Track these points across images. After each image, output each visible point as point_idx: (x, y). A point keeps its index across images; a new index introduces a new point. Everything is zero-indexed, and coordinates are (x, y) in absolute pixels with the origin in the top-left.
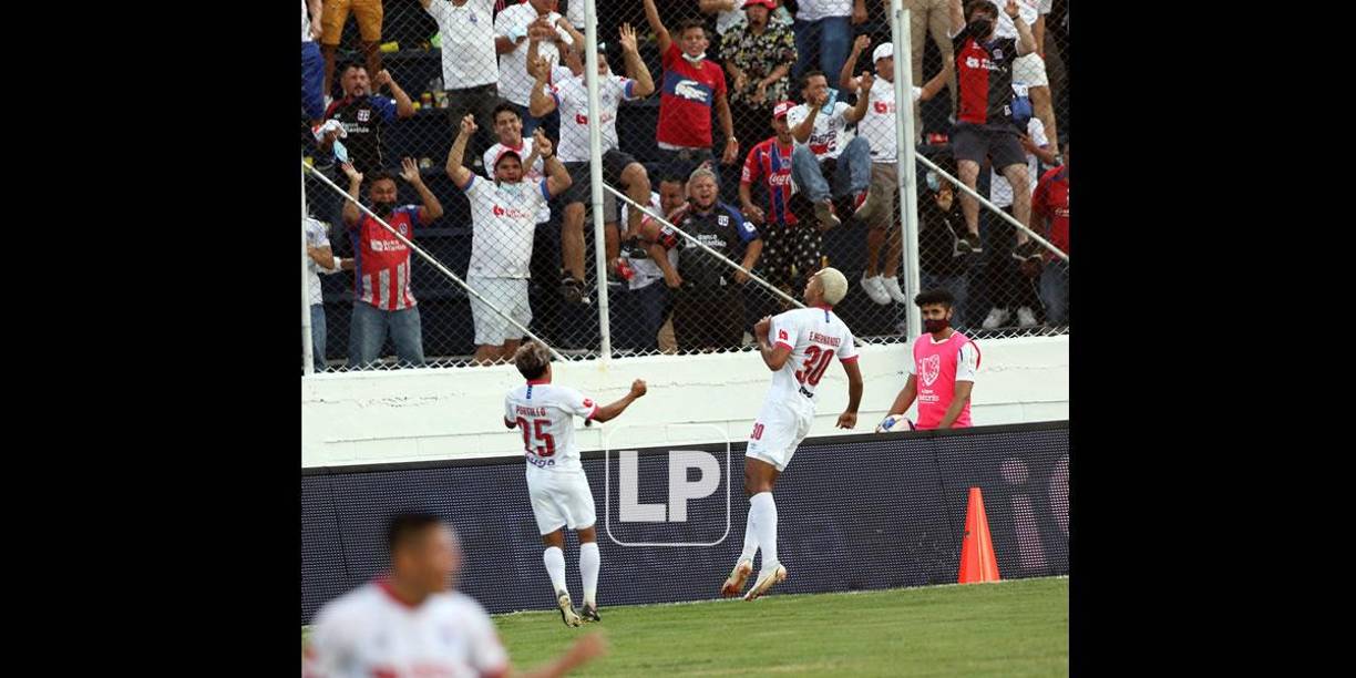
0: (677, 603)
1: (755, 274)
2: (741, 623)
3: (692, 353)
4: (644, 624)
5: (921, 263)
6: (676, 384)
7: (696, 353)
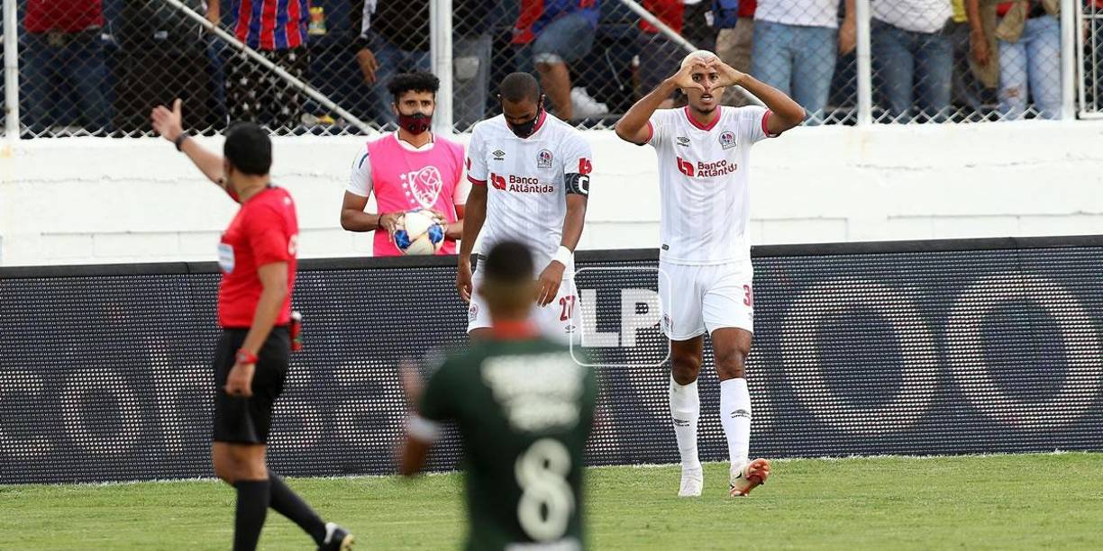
0: (105, 484)
1: (223, 29)
2: (194, 516)
3: (133, 136)
4: (60, 512)
5: (455, 21)
6: (109, 178)
7: (137, 136)
